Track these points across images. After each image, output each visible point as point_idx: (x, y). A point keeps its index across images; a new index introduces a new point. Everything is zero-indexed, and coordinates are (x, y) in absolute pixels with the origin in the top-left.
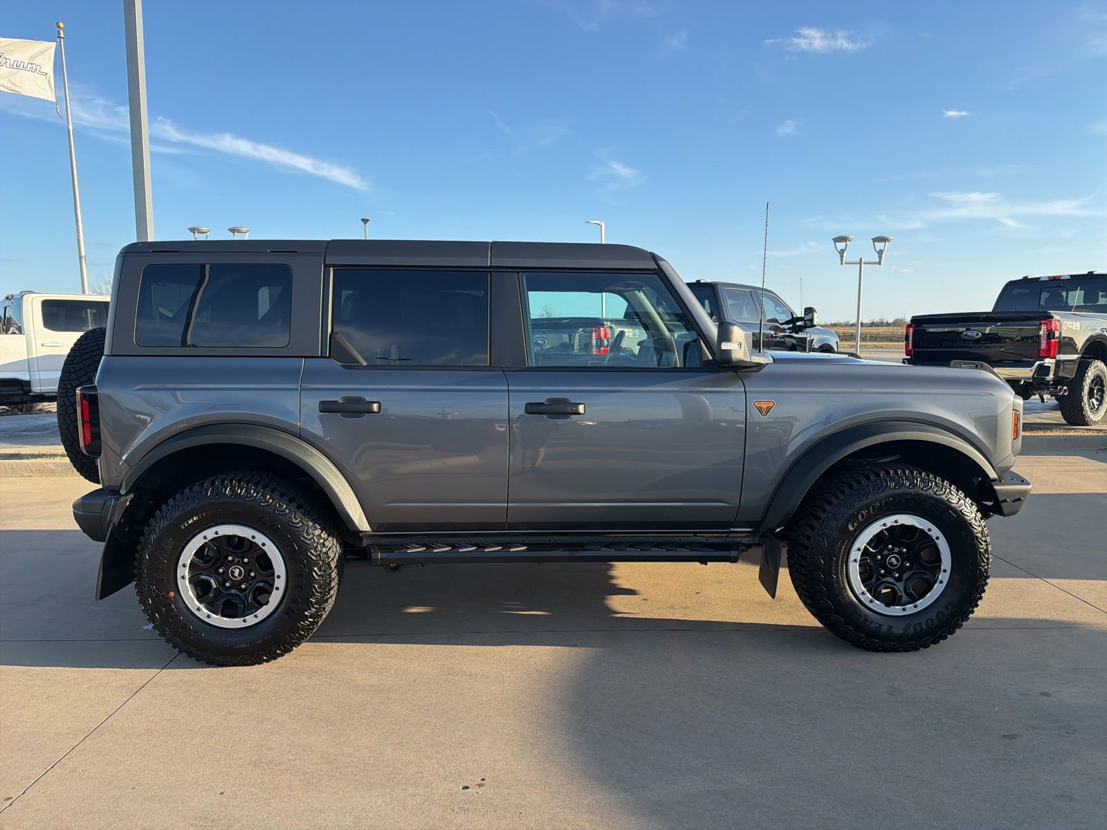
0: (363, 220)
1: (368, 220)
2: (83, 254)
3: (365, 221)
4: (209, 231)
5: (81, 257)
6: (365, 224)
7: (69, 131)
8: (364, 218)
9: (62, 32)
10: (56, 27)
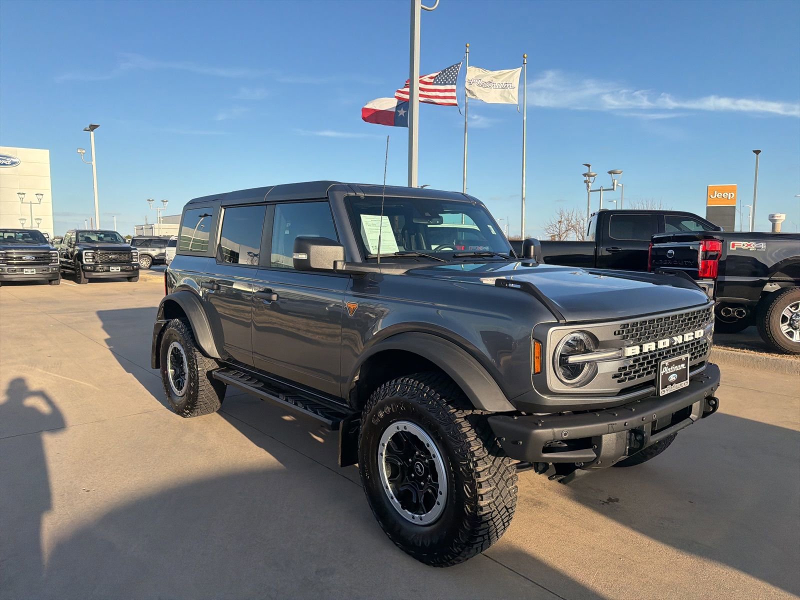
0: (754, 151)
1: (760, 151)
2: (524, 197)
3: (757, 152)
4: (596, 175)
5: (523, 199)
6: (757, 154)
7: (524, 121)
8: (755, 150)
9: (525, 60)
10: (522, 57)
